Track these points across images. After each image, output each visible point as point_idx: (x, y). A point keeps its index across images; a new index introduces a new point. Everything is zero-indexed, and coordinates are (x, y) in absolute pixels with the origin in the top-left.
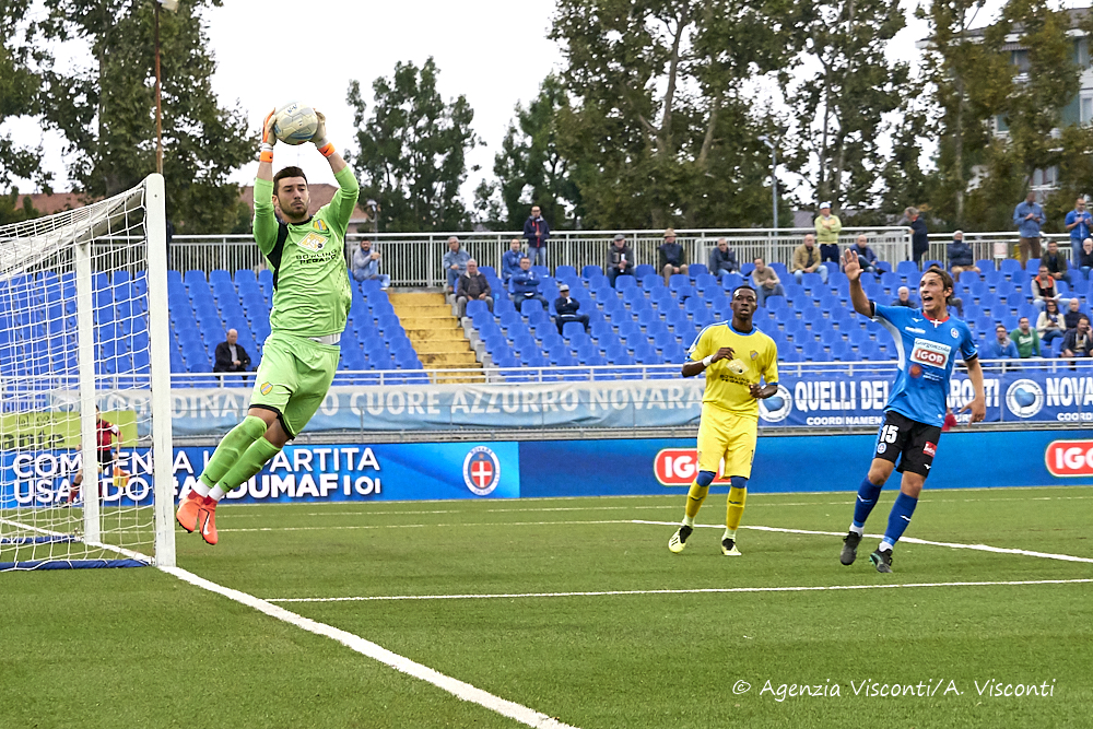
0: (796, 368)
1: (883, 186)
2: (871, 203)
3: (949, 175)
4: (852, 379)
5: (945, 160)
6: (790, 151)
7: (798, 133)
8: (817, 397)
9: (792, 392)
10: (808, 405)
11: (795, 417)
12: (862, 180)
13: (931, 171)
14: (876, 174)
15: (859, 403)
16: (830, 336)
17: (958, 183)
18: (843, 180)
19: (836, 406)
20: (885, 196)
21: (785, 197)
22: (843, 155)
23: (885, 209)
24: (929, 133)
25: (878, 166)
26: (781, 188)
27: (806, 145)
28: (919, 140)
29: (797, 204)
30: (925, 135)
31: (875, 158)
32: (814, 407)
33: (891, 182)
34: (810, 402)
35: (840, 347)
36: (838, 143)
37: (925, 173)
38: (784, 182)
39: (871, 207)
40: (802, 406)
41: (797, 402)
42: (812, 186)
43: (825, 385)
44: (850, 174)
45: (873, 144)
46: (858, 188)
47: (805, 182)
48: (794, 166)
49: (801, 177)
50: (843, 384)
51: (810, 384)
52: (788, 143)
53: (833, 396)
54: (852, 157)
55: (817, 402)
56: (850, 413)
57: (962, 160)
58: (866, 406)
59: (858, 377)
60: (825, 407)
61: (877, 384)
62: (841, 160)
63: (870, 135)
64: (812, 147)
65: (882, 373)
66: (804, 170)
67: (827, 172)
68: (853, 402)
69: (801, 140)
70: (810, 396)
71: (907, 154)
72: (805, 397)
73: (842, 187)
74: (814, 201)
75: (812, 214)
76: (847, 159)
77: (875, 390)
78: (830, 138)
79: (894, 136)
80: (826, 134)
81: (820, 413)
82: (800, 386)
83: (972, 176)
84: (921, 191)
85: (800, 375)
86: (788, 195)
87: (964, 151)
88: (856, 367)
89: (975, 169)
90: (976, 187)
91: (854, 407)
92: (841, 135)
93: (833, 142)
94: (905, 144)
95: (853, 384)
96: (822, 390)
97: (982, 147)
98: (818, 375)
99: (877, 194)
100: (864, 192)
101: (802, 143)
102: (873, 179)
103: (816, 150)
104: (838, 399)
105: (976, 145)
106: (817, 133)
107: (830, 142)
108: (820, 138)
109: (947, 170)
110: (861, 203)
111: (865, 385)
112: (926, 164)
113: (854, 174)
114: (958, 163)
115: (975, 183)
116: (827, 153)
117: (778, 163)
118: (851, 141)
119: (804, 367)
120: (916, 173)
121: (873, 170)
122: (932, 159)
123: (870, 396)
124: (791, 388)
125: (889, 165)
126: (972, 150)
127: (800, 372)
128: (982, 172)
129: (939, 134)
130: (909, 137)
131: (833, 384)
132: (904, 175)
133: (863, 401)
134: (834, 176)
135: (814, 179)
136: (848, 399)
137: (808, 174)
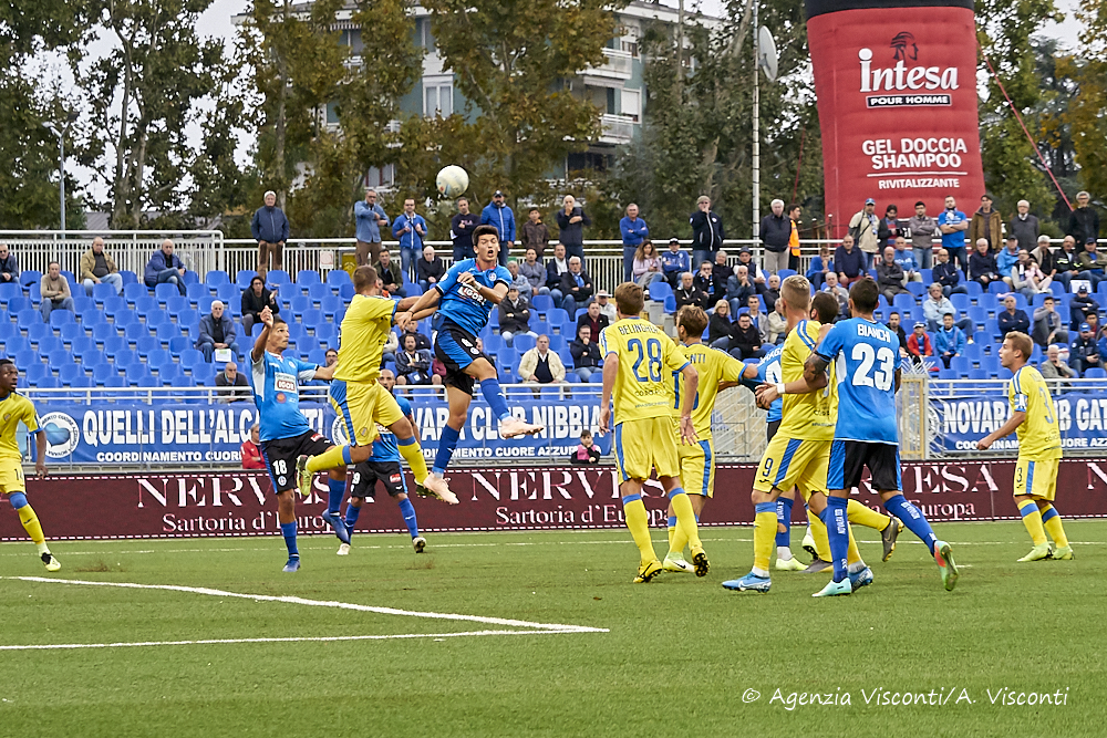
0: (85, 394)
1: (191, 184)
2: (176, 204)
3: (269, 172)
4: (151, 408)
5: (264, 155)
6: (82, 141)
7: (92, 119)
8: (109, 428)
9: (80, 423)
10: (98, 438)
11: (81, 452)
12: (168, 176)
13: (248, 168)
14: (184, 171)
15: (158, 435)
16: (126, 358)
17: (280, 181)
18: (145, 176)
19: (131, 439)
20: (194, 196)
21: (75, 195)
22: (147, 146)
23: (193, 210)
24: (247, 123)
25: (186, 160)
26: (70, 185)
27: (102, 134)
28: (234, 131)
29: (90, 204)
30: (241, 125)
31: (182, 150)
32: (105, 440)
33: (200, 179)
34: (101, 434)
35: (138, 370)
36: (139, 133)
37: (241, 169)
38: (75, 177)
39: (178, 209)
40: (91, 440)
41: (86, 434)
42: (108, 182)
43: (119, 414)
44: (152, 169)
45: (180, 135)
46: (163, 185)
47: (100, 177)
48: (86, 159)
49: (94, 172)
50: (139, 414)
51: (101, 413)
52: (79, 132)
53: (129, 428)
54: (155, 149)
55: (109, 434)
56: (149, 448)
57: (285, 156)
58: (167, 439)
59: (158, 405)
60: (119, 440)
61: (181, 414)
62: (143, 152)
63: (176, 124)
64: (108, 137)
65: (188, 401)
66: (98, 163)
67: (125, 166)
68: (152, 434)
69: (94, 128)
70: (101, 428)
71: (219, 147)
72: (95, 428)
73: (143, 185)
74: (110, 200)
75: (108, 215)
76: (149, 152)
77: (178, 420)
78: (129, 126)
79: (205, 125)
80: (124, 122)
81: (112, 447)
82: (89, 415)
83: (296, 174)
84: (236, 190)
85: (89, 403)
86: (80, 192)
87: (287, 146)
88: (154, 393)
89: (300, 167)
90: (301, 187)
91: (152, 441)
92: (143, 124)
93: (133, 132)
94: (218, 135)
95: (152, 413)
96: (115, 421)
97: (307, 141)
98: (110, 403)
99: (185, 193)
100: (169, 190)
101: (96, 131)
102: (180, 175)
103: (113, 141)
104: (134, 431)
105: (301, 138)
106: (114, 120)
107: (129, 132)
108: (118, 125)
109: (266, 167)
110: (166, 204)
111: (166, 414)
112: (242, 158)
113: (158, 168)
114: (280, 159)
115: (299, 182)
116: (126, 143)
117: (67, 155)
118: (155, 130)
119: (93, 394)
120: (230, 170)
121: (181, 165)
122: (249, 153)
123: (172, 427)
124: (79, 418)
125: (198, 160)
126: (297, 143)
127: (89, 398)
128: (307, 169)
129: (258, 123)
130: (222, 128)
131: (128, 413)
132: (216, 172)
133: (164, 433)
134: (134, 170)
135: (110, 174)
136: (146, 432)
137: (103, 168)
